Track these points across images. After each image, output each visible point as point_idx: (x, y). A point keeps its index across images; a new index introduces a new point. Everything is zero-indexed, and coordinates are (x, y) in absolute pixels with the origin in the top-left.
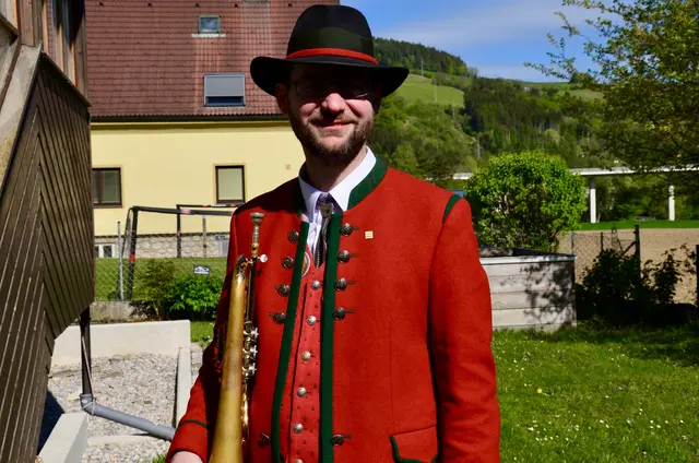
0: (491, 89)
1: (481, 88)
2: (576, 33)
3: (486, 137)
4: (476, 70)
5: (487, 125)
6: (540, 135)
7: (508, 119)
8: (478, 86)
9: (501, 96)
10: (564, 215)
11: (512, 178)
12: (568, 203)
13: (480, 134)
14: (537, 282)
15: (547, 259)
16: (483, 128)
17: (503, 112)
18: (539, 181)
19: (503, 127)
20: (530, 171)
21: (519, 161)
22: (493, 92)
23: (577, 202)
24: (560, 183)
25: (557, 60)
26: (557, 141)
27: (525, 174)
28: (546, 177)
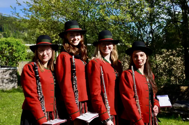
0: (7, 20)
1: (3, 19)
2: (20, 5)
3: (5, 34)
4: (2, 14)
5: (5, 30)
6: (21, 34)
7: (12, 29)
8: (2, 19)
9: (10, 22)
10: (20, 56)
11: (4, 45)
12: (21, 53)
13: (3, 33)
14: (5, 76)
15: (8, 69)
16: (4, 31)
17: (10, 27)
18: (13, 46)
19: (10, 31)
20: (10, 43)
21: (7, 40)
22: (7, 21)
23: (24, 53)
24: (19, 47)
25: (14, 13)
26: (26, 36)
27: (9, 44)
28: (15, 45)
